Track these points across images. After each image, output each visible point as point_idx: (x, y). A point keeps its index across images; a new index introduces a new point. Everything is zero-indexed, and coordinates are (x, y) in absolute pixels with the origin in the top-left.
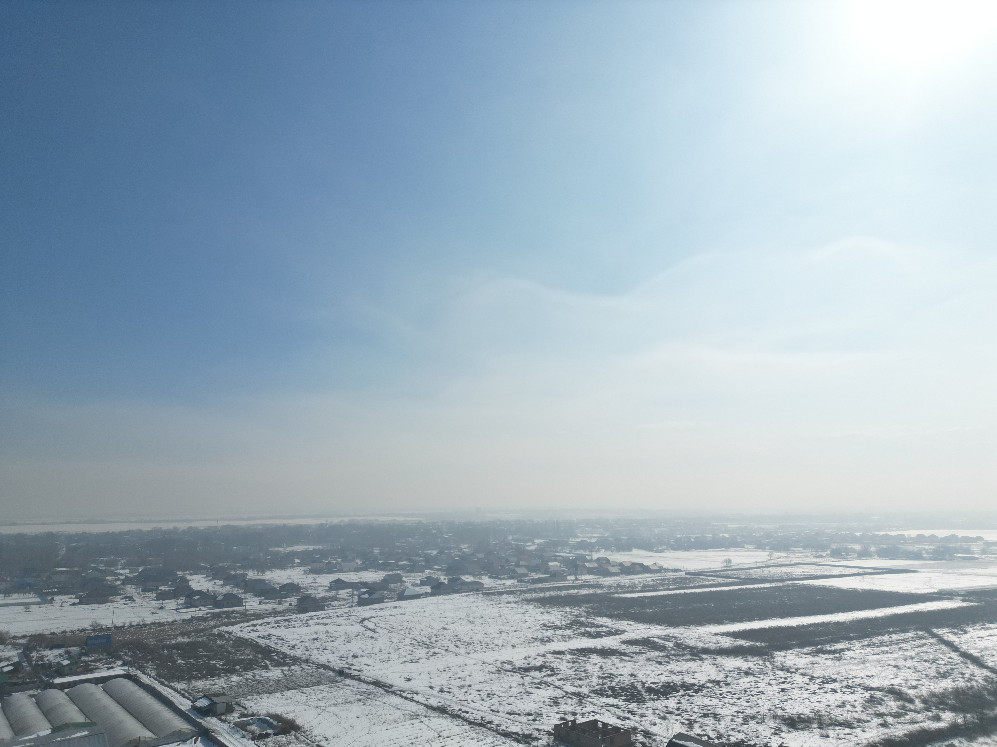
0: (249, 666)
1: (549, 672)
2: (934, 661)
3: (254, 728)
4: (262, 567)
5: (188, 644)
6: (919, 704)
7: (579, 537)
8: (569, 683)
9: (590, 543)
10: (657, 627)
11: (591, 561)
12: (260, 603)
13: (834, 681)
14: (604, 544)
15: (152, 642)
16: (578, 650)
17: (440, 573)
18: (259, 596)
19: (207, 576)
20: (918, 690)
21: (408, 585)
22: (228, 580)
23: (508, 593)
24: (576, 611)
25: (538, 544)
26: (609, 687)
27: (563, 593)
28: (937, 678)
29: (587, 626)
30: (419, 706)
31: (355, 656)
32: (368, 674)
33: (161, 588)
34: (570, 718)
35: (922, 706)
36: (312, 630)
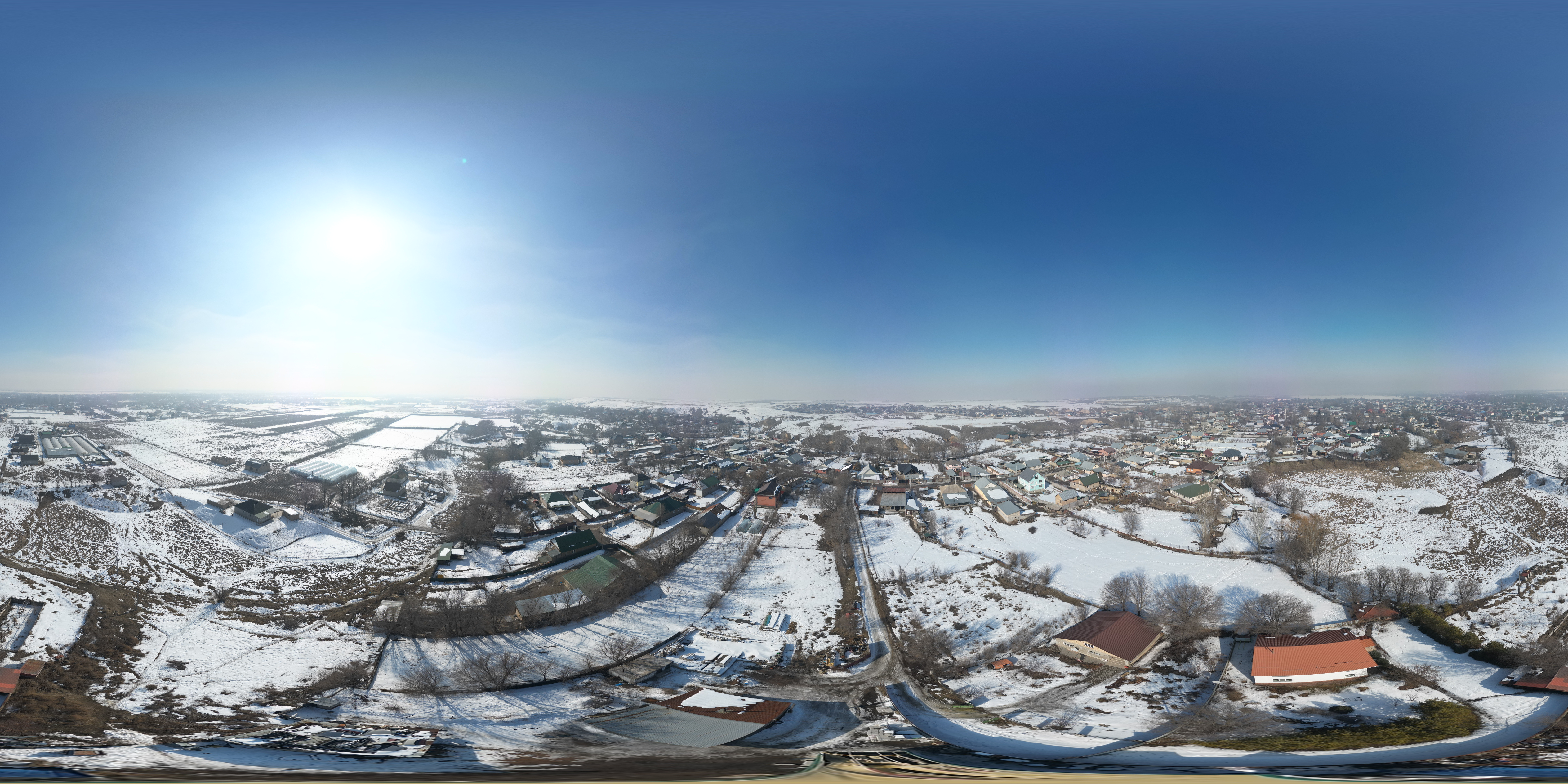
1: (210, 443)
3: (117, 454)
4: (116, 407)
5: (96, 429)
7: (221, 399)
8: (216, 446)
9: (225, 401)
10: (246, 428)
11: (225, 407)
12: (116, 418)
14: (230, 402)
15: (86, 428)
16: (219, 436)
17: (174, 410)
21: (163, 414)
23: (197, 418)
24: (219, 424)
25: (208, 402)
26: (229, 447)
27: (215, 418)
29: (223, 429)
30: (168, 452)
33: (87, 412)
34: (216, 456)
36: (133, 427)
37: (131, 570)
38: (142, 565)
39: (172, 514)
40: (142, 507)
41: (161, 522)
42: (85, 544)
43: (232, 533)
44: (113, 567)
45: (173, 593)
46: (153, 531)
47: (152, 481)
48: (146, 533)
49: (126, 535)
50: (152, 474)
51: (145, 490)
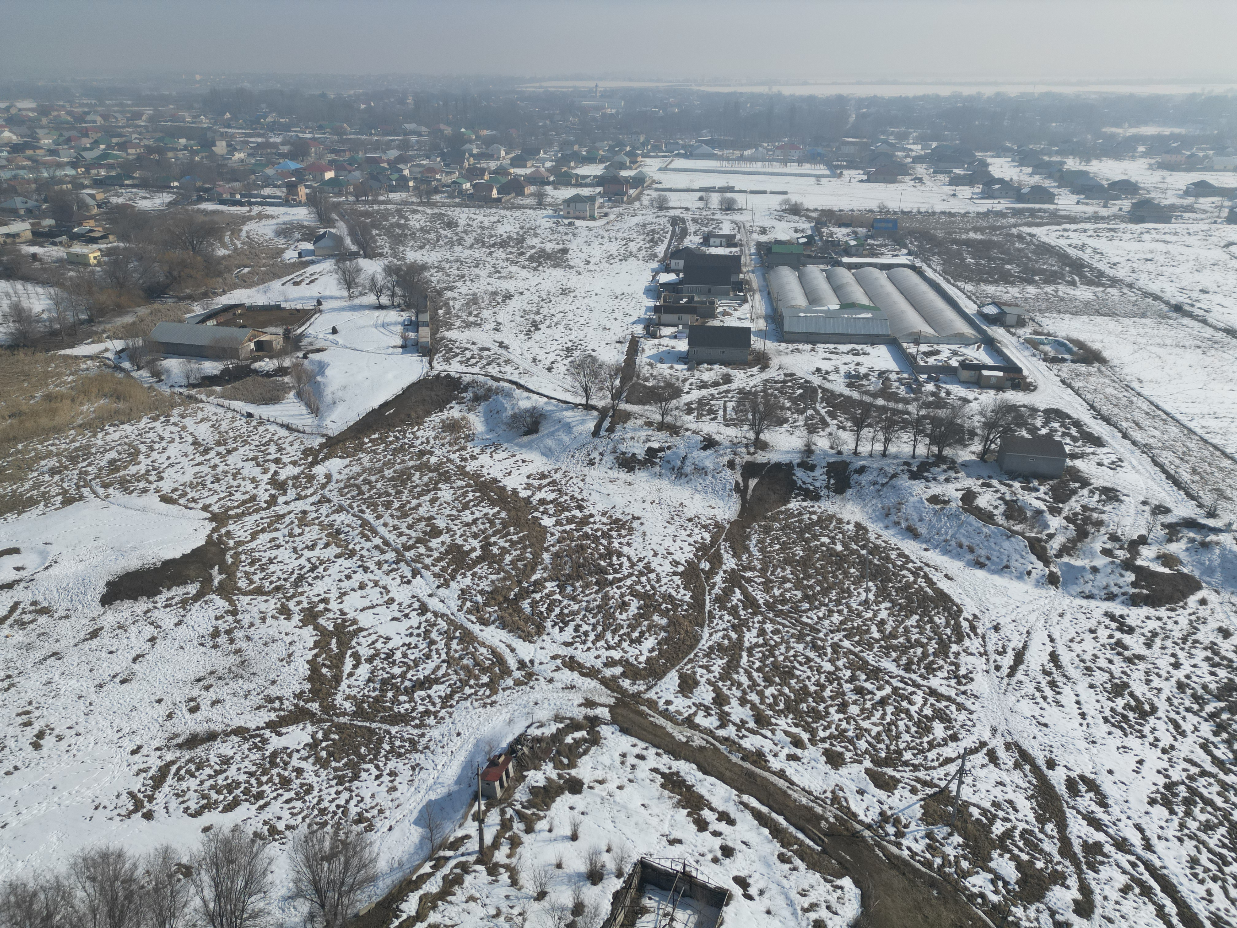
0: (1051, 278)
3: (1047, 348)
4: (1087, 155)
5: (981, 242)
12: (1078, 203)
15: (940, 234)
22: (1039, 167)
31: (1203, 291)
32: (1220, 318)
33: (955, 171)
36: (1147, 247)
37: (998, 829)
38: (1041, 820)
39: (1225, 647)
40: (1101, 580)
41: (1164, 663)
42: (875, 674)
44: (944, 795)
46: (1119, 688)
47: (1177, 483)
48: (1091, 686)
49: (1013, 670)
50: (1184, 453)
51: (1132, 512)
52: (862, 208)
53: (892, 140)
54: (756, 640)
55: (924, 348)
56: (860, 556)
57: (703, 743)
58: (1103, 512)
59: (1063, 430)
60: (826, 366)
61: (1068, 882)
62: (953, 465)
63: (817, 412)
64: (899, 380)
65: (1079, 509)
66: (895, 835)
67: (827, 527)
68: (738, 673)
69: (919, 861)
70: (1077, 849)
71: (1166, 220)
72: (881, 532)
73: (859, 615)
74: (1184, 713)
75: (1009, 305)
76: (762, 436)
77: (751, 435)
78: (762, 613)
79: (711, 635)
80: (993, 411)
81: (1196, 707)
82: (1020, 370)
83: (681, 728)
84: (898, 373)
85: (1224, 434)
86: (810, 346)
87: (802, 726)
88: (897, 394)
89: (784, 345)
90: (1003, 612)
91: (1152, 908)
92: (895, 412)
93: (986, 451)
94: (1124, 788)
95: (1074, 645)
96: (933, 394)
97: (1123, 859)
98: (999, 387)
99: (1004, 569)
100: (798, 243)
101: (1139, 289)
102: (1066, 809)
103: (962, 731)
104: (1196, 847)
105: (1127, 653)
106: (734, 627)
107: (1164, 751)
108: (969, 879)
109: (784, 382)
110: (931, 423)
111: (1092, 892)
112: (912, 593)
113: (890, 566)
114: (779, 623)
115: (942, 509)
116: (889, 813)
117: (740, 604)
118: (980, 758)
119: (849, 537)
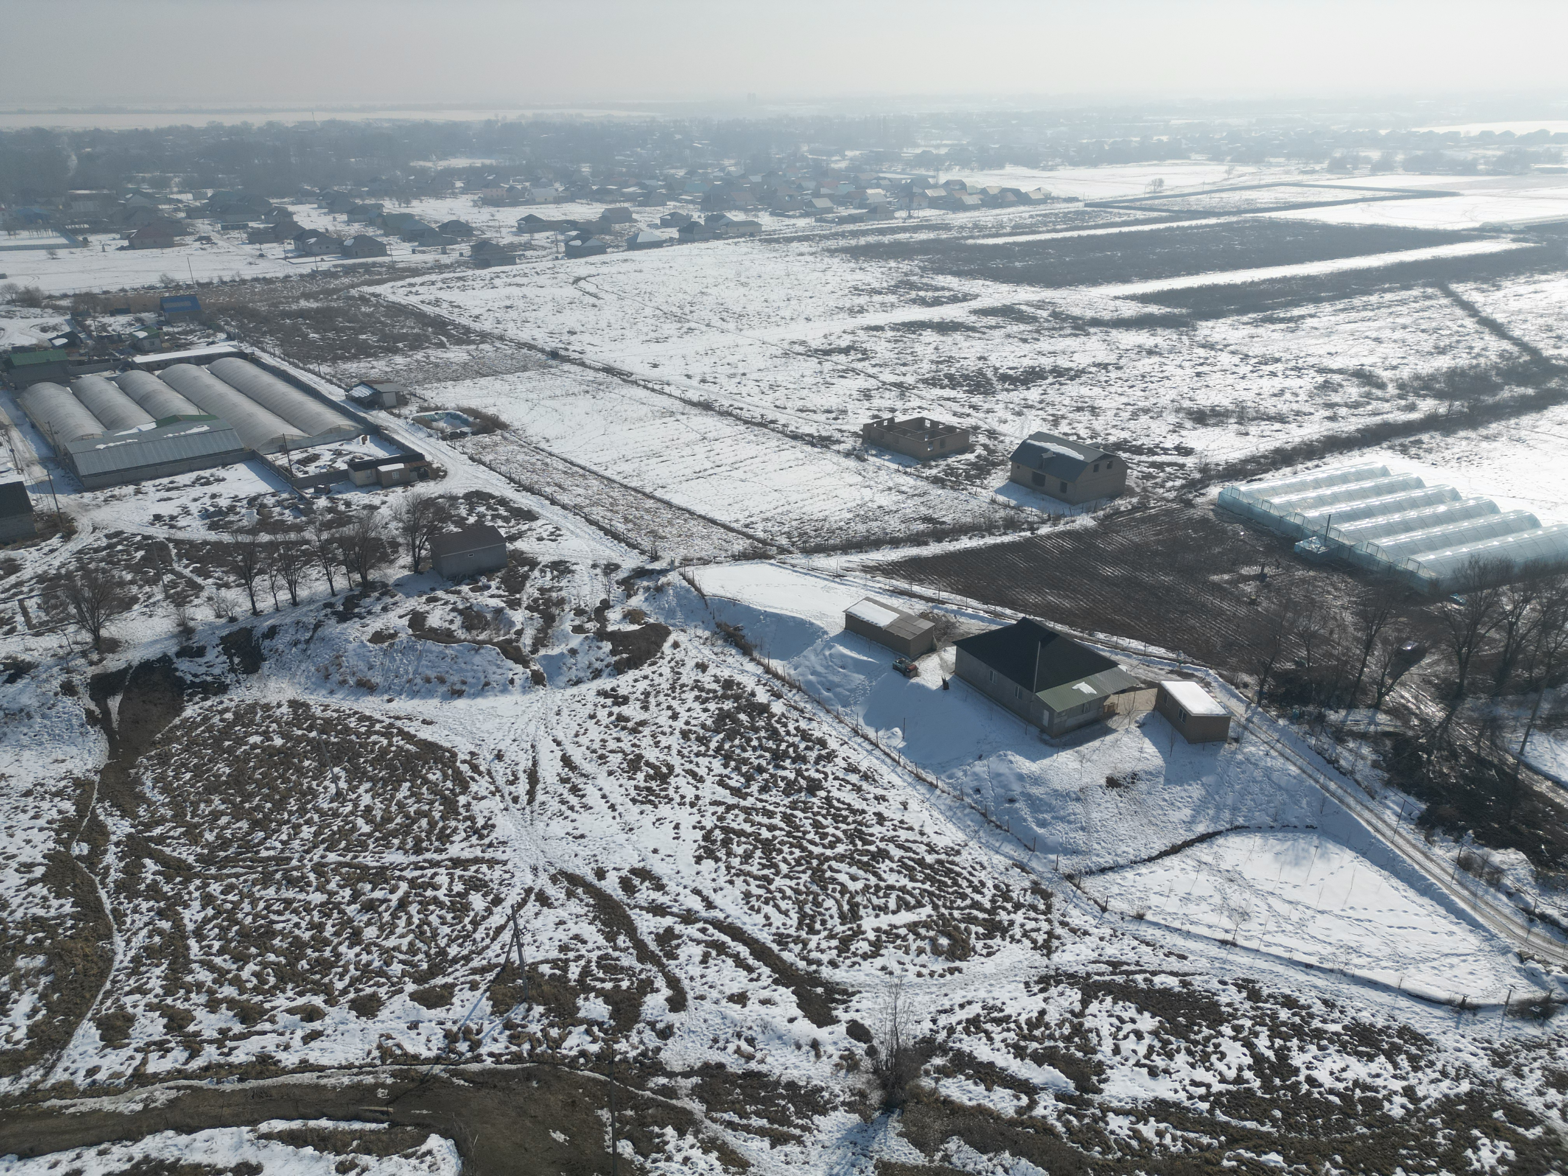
0: (416, 343)
1: (860, 356)
2: (1436, 330)
3: (442, 424)
4: (405, 194)
5: (317, 311)
6: (1392, 390)
7: (918, 146)
8: (888, 370)
9: (938, 155)
10: (1028, 288)
11: (935, 186)
12: (414, 252)
13: (1278, 360)
15: (263, 307)
16: (904, 324)
17: (691, 206)
18: (410, 240)
19: (320, 207)
20: (1397, 372)
21: (642, 225)
22: (355, 213)
23: (800, 239)
24: (905, 266)
25: (851, 159)
26: (946, 376)
27: (887, 239)
28: (1431, 354)
29: (920, 289)
30: (672, 400)
31: (572, 333)
32: (594, 357)
33: (251, 224)
34: (887, 415)
35: (1397, 392)
36: (502, 293)
37: (574, 972)
38: (611, 938)
39: (707, 680)
40: (583, 660)
41: (664, 719)
42: (380, 876)
43: (940, 769)
44: (508, 971)
45: (734, 1065)
46: (635, 763)
47: (615, 536)
48: (610, 773)
49: (531, 793)
50: (611, 504)
51: (586, 579)
52: (137, 285)
53: (146, 189)
54: (202, 914)
55: (296, 455)
56: (310, 741)
57: (173, 1094)
58: (561, 589)
59: (490, 512)
60: (166, 509)
61: (656, 985)
62: (385, 590)
63: (180, 575)
64: (279, 503)
65: (537, 594)
66: (471, 1049)
67: (252, 722)
68: (191, 972)
69: (507, 1061)
70: (653, 946)
71: (511, 261)
72: (327, 701)
73: (336, 814)
74: (695, 760)
75: (381, 383)
76: (104, 633)
77: (86, 636)
78: (197, 875)
79: (128, 941)
80: (408, 512)
81: (703, 749)
82: (421, 457)
83: (128, 1094)
84: (273, 495)
85: (638, 475)
86: (131, 488)
87: (310, 991)
88: (283, 522)
89: (88, 496)
90: (499, 736)
91: (730, 962)
92: (289, 545)
93: (417, 561)
94: (671, 860)
95: (581, 739)
96: (330, 510)
97: (692, 931)
98: (405, 482)
99: (484, 688)
100: (54, 346)
101: (511, 341)
102: (631, 913)
103: (503, 889)
104: (745, 881)
105: (630, 725)
106: (161, 914)
107: (692, 805)
108: (564, 1045)
109: (110, 546)
110: (340, 546)
111: (678, 981)
112: (392, 759)
113: (353, 737)
114: (229, 876)
115: (392, 645)
116: (455, 1029)
117: (159, 878)
118: (532, 907)
119: (287, 723)
